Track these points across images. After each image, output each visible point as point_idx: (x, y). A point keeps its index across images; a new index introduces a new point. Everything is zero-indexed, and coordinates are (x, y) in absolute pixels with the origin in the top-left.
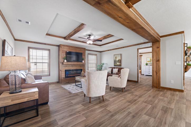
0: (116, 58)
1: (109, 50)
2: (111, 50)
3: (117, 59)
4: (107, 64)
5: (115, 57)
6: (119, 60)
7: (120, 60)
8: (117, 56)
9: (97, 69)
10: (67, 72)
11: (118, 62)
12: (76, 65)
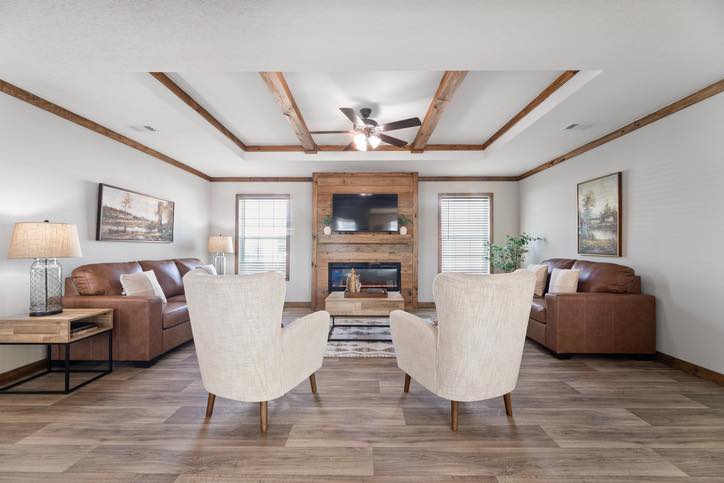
0: (588, 201)
1: (552, 163)
2: (562, 159)
3: (597, 210)
4: (545, 240)
5: (581, 198)
6: (604, 217)
7: (613, 214)
8: (596, 189)
9: (492, 265)
10: (337, 271)
11: (599, 228)
12: (375, 247)
